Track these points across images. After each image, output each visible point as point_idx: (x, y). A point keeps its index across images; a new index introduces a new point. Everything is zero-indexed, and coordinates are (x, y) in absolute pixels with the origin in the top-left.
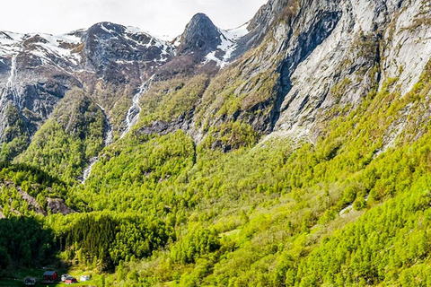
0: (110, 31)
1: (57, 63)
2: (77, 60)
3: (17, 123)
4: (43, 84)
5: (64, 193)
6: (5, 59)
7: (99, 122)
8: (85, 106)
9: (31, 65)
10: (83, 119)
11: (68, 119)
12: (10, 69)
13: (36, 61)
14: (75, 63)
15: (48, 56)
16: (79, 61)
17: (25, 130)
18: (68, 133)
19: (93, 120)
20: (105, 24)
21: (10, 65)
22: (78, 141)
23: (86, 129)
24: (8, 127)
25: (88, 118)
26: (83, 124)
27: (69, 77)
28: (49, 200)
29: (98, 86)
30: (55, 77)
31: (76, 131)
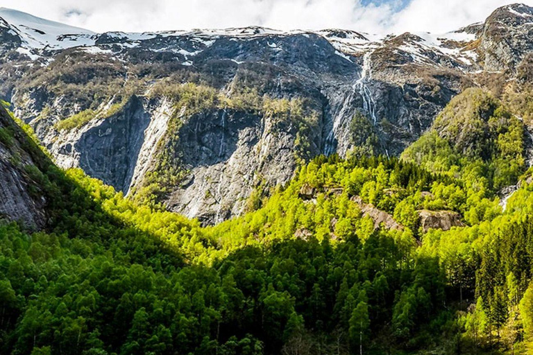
0: (524, 15)
1: (438, 61)
2: (470, 58)
3: (368, 140)
4: (415, 86)
5: (461, 201)
6: (353, 57)
7: (515, 132)
8: (488, 110)
9: (396, 62)
10: (487, 129)
11: (459, 130)
12: (360, 70)
13: (405, 58)
14: (468, 62)
15: (424, 52)
16: (475, 59)
17: (383, 152)
18: (460, 150)
19: (504, 131)
20: (515, 6)
21: (361, 63)
22: (479, 162)
23: (492, 144)
24: (353, 149)
25: (495, 128)
26: (486, 136)
27: (458, 78)
28: (425, 214)
29: (509, 89)
30: (435, 77)
31: (474, 147)
